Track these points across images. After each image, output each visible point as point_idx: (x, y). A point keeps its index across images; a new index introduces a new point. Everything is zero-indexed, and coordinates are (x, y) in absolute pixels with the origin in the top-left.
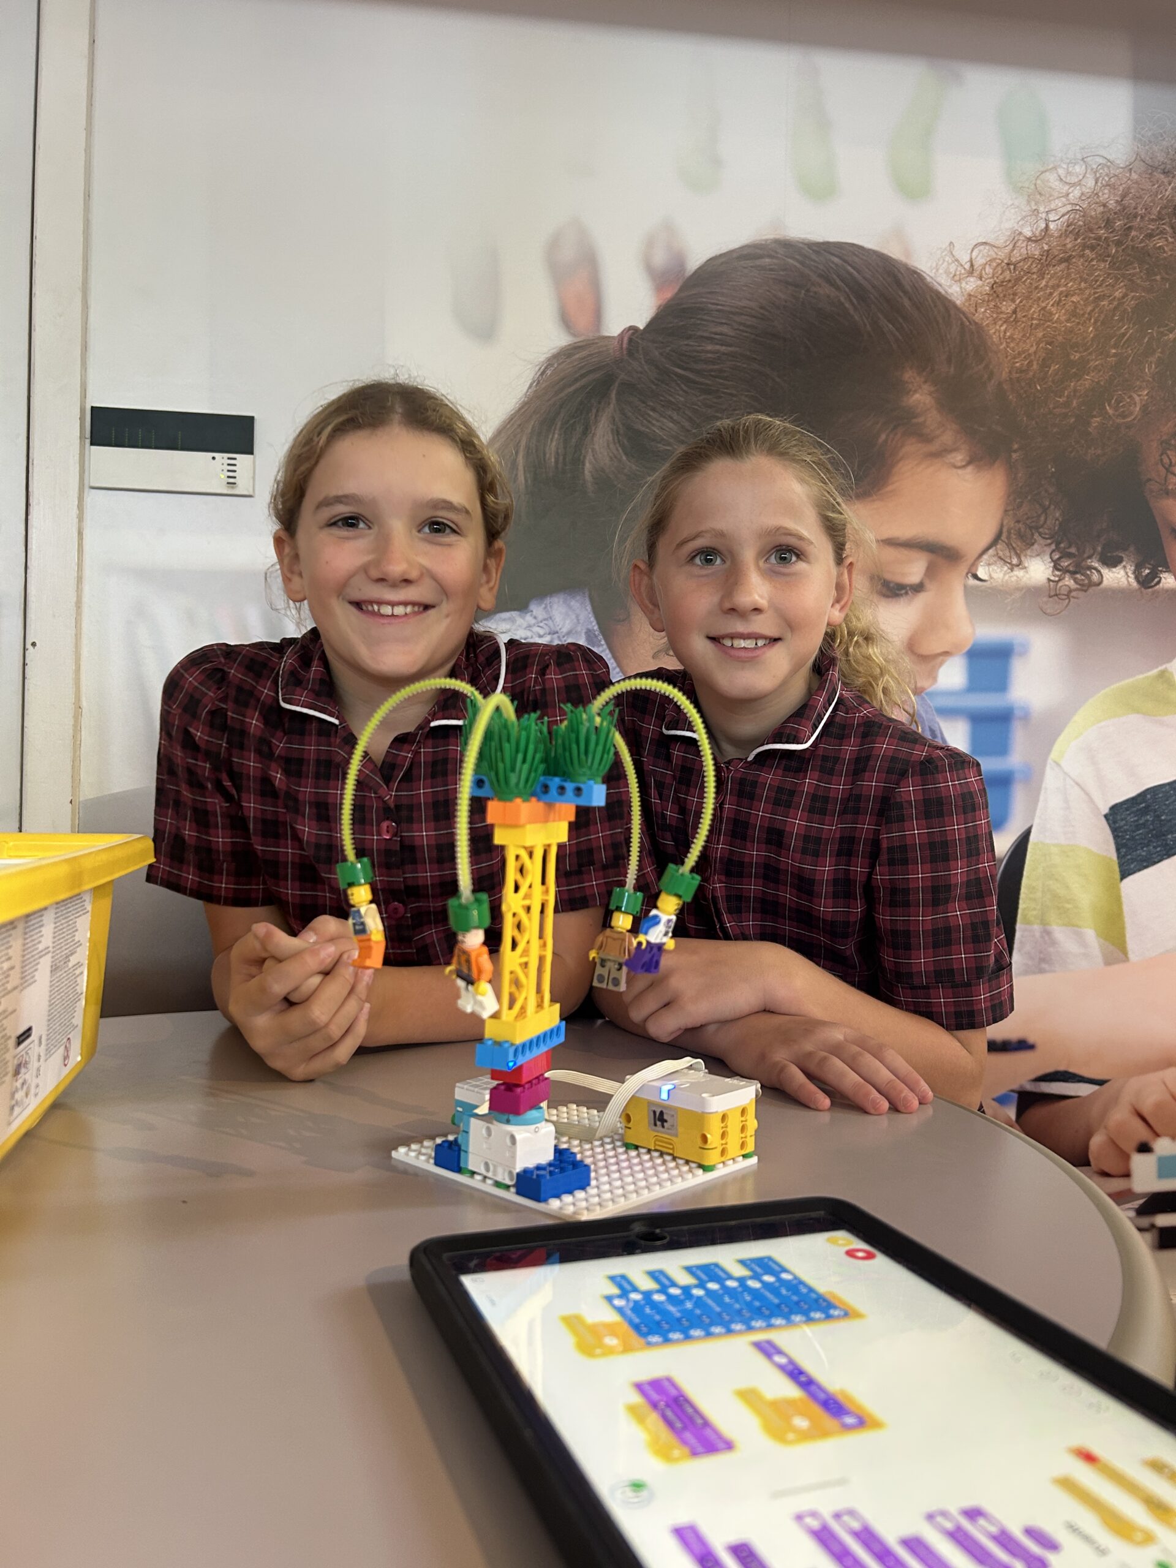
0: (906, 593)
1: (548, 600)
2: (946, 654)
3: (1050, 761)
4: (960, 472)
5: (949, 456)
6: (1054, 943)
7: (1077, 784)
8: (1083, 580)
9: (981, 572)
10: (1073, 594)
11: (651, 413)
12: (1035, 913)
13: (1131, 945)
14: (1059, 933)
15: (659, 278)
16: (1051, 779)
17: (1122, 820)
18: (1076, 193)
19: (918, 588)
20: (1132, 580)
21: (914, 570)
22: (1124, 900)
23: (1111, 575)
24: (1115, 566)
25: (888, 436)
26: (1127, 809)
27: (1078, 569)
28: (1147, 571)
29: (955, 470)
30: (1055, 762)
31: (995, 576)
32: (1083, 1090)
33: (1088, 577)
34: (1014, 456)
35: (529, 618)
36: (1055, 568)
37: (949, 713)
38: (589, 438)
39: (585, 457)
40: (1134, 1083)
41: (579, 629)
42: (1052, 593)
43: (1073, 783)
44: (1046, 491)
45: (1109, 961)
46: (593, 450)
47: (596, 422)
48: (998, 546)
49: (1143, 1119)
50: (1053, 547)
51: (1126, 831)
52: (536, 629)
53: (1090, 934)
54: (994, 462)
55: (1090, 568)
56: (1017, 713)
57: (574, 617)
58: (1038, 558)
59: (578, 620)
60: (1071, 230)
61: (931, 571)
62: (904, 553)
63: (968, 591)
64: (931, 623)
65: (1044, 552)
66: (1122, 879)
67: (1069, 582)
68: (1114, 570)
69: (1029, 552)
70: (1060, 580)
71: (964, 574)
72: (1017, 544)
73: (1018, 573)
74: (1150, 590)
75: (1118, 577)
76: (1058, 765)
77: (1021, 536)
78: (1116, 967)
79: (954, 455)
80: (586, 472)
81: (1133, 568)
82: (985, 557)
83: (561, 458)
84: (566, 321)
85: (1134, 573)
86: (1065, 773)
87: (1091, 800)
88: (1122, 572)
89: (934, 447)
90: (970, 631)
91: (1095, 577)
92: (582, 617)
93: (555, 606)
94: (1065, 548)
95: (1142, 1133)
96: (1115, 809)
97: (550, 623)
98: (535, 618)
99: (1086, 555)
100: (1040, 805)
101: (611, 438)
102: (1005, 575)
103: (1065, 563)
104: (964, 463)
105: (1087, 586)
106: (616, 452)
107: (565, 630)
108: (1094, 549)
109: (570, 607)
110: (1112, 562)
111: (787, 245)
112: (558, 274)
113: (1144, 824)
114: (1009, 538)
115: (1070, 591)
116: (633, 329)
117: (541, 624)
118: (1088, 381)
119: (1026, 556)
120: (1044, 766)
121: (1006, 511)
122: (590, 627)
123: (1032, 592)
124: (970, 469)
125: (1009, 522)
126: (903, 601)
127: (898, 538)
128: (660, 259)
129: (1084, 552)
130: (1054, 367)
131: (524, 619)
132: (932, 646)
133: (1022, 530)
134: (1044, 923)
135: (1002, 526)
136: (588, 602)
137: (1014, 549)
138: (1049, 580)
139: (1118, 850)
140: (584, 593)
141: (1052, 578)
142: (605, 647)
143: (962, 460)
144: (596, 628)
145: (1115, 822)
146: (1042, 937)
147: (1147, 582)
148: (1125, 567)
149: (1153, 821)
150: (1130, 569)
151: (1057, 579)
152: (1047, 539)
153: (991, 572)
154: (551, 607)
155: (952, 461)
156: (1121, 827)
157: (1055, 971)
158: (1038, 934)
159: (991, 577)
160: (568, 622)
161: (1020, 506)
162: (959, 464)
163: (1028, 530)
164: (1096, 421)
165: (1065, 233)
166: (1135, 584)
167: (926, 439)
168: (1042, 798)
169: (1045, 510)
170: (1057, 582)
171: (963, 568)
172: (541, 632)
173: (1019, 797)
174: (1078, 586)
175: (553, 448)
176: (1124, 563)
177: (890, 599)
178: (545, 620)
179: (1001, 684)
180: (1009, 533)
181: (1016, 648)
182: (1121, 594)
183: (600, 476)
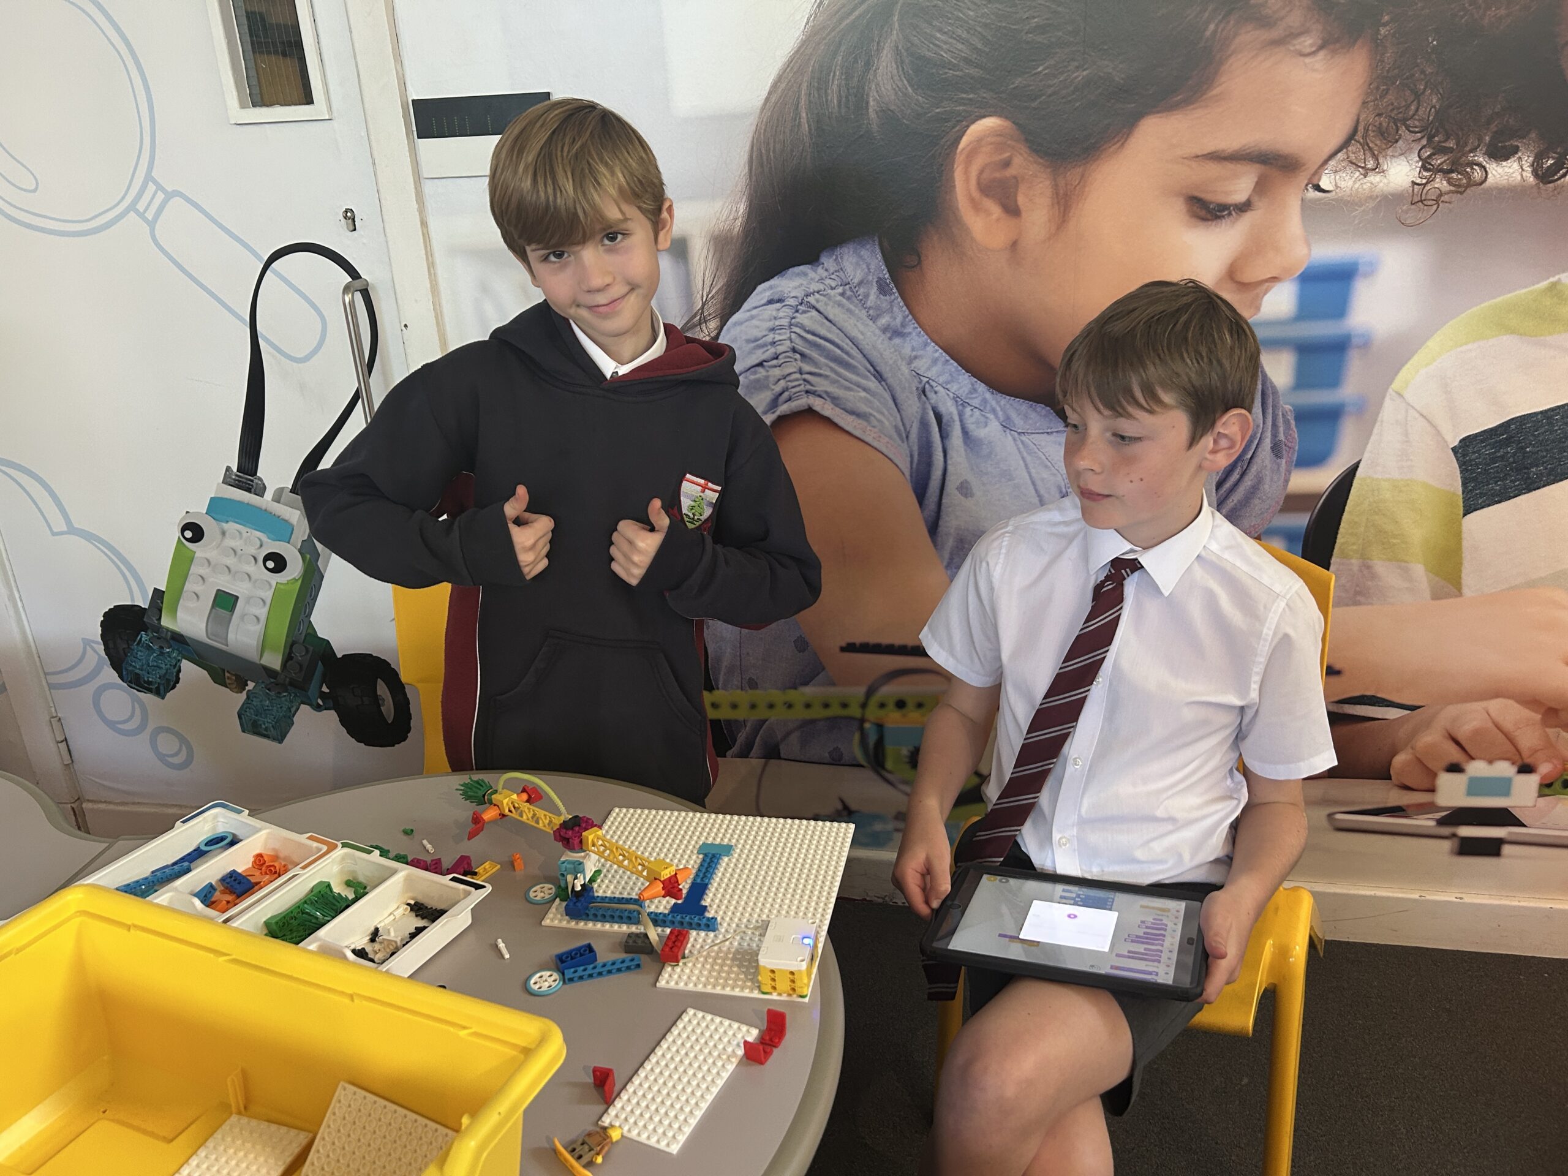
0: (1230, 214)
1: (838, 251)
2: (1274, 279)
3: (1390, 390)
4: (1308, 60)
5: (1295, 42)
6: (1374, 576)
7: (1422, 415)
8: (1460, 179)
9: (1325, 183)
10: (1445, 198)
11: (938, 35)
12: (1355, 547)
13: (1469, 579)
14: (1380, 567)
16: (1389, 410)
17: (1474, 453)
19: (1244, 207)
20: (1528, 175)
21: (1239, 187)
22: (1464, 536)
23: (1500, 170)
24: (1506, 159)
25: (1217, 26)
26: (1482, 441)
27: (1457, 166)
28: (1551, 162)
29: (1302, 58)
30: (1396, 392)
31: (1342, 184)
32: (1393, 714)
33: (1468, 176)
34: (1383, 31)
35: (820, 270)
36: (1424, 168)
37: (1277, 345)
38: (871, 72)
39: (868, 95)
40: (1452, 710)
41: (870, 278)
42: (1416, 199)
43: (1417, 415)
44: (1423, 72)
45: (1436, 596)
46: (877, 85)
47: (879, 50)
48: (1350, 148)
49: (1457, 743)
50: (1424, 142)
51: (1477, 465)
52: (828, 281)
53: (1419, 570)
54: (1355, 41)
55: (1472, 164)
56: (1355, 341)
57: (864, 266)
58: (1402, 157)
59: (869, 269)
61: (1262, 187)
62: (1230, 166)
63: (1306, 206)
64: (1257, 246)
65: (1410, 150)
66: (1465, 515)
67: (1441, 183)
68: (1504, 163)
69: (1389, 152)
70: (1427, 183)
71: (1304, 185)
72: (1375, 142)
73: (1374, 178)
74: (1551, 185)
76: (1400, 395)
77: (1382, 133)
78: (1444, 602)
79: (1302, 39)
80: (871, 110)
81: (1531, 159)
82: (1332, 163)
83: (844, 99)
85: (1532, 165)
86: (1409, 404)
87: (1439, 433)
88: (1516, 166)
89: (1275, 33)
90: (1305, 251)
91: (1478, 174)
92: (872, 267)
93: (846, 257)
94: (1440, 142)
95: (1455, 755)
96: (1467, 442)
97: (841, 274)
98: (826, 270)
99: (1467, 149)
100: (1373, 438)
101: (895, 71)
102: (1355, 182)
103: (1438, 161)
104: (1313, 49)
105: (1465, 186)
106: (900, 84)
107: (856, 281)
108: (1480, 139)
109: (861, 257)
110: (1500, 154)
113: (1502, 457)
114: (1365, 137)
115: (1441, 195)
117: (833, 277)
119: (1385, 157)
120: (1383, 398)
121: (1365, 103)
122: (881, 276)
123: (1390, 201)
124: (1321, 54)
125: (1368, 117)
126: (1225, 224)
127: (1223, 151)
129: (1466, 144)
131: (815, 271)
132: (1255, 273)
133: (1385, 125)
134: (1364, 557)
135: (1358, 122)
136: (878, 250)
137: (1370, 149)
138: (1414, 183)
139: (1464, 484)
140: (874, 241)
141: (1418, 181)
142: (897, 294)
143: (1311, 45)
144: (887, 276)
145: (1464, 456)
146: (1361, 571)
147: (1548, 176)
148: (1520, 159)
149: (1514, 454)
150: (1527, 160)
151: (1424, 181)
152: (1416, 132)
153: (1338, 180)
154: (841, 258)
155: (1298, 47)
156: (1471, 460)
157: (1372, 604)
158: (1355, 569)
159: (1337, 186)
160: (859, 272)
161: (1382, 97)
162: (1308, 50)
163: (1392, 124)
166: (1531, 179)
167: (1265, 22)
168: (1375, 431)
169: (1418, 96)
170: (1425, 185)
171: (1303, 178)
172: (833, 284)
173: (1348, 432)
174: (1452, 188)
175: (835, 87)
176: (1520, 154)
177: (1210, 223)
178: (838, 271)
179: (1340, 309)
180: (1366, 130)
181: (1361, 269)
182: (1510, 193)
183: (886, 113)
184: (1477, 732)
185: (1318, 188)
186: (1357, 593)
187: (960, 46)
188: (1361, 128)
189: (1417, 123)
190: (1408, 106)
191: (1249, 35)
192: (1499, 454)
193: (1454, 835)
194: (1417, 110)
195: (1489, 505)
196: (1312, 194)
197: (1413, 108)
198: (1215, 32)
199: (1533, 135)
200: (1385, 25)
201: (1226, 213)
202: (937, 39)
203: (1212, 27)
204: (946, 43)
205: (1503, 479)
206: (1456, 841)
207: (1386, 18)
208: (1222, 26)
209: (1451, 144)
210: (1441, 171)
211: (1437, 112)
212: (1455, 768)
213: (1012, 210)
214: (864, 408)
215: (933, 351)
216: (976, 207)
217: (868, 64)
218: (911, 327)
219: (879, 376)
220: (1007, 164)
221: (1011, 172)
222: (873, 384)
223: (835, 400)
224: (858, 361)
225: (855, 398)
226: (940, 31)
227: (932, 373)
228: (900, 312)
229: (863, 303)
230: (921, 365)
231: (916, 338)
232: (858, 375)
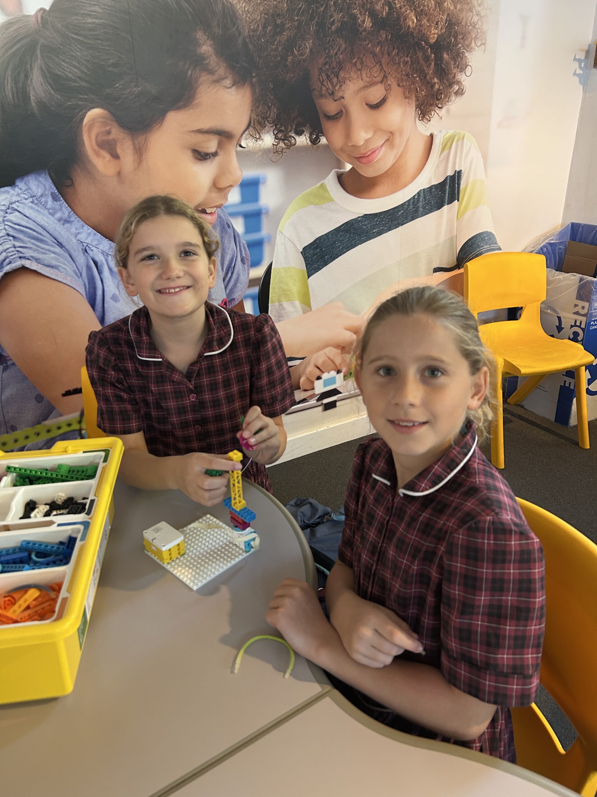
0: (210, 157)
1: (26, 179)
2: (231, 186)
3: (278, 231)
4: (229, 90)
5: (223, 82)
6: (284, 309)
7: (289, 240)
8: (288, 143)
9: (243, 143)
10: (284, 150)
11: (64, 64)
12: (276, 298)
13: (312, 304)
14: (286, 304)
16: (279, 240)
17: (308, 253)
19: (215, 154)
20: (308, 141)
21: (212, 145)
22: (309, 286)
23: (300, 139)
24: (301, 135)
25: (192, 71)
26: (309, 248)
27: (286, 138)
28: (315, 136)
29: (226, 89)
30: (280, 231)
31: (249, 145)
32: (297, 362)
33: (290, 142)
34: (254, 80)
35: (17, 189)
36: (276, 138)
37: (234, 215)
38: (29, 81)
39: (29, 93)
40: (315, 356)
41: (47, 193)
42: (275, 151)
43: (288, 240)
44: (270, 98)
45: (304, 313)
46: (34, 88)
47: (32, 69)
48: (250, 129)
49: (318, 368)
50: (274, 127)
51: (309, 258)
52: (23, 195)
53: (297, 303)
54: (245, 83)
55: (291, 137)
56: (263, 211)
57: (43, 187)
58: (268, 134)
59: (45, 188)
61: (220, 145)
62: (207, 136)
63: (238, 154)
64: (222, 172)
65: (270, 130)
66: (309, 277)
67: (282, 145)
68: (301, 137)
69: (263, 131)
70: (278, 144)
71: (236, 145)
72: (258, 127)
73: (260, 142)
74: (316, 145)
75: (302, 140)
76: (282, 233)
77: (259, 123)
78: (307, 314)
79: (225, 81)
80: (32, 101)
81: (309, 135)
82: (244, 135)
83: (15, 95)
85: (309, 138)
86: (285, 236)
87: (296, 246)
88: (304, 137)
89: (215, 77)
90: (240, 173)
91: (293, 141)
92: (47, 186)
93: (31, 182)
94: (279, 128)
95: (318, 373)
96: (304, 249)
97: (30, 191)
98: (21, 189)
99: (288, 131)
100: (275, 251)
101: (43, 81)
102: (253, 144)
103: (280, 135)
104: (231, 85)
105: (290, 146)
106: (47, 88)
107: (39, 194)
108: (292, 127)
109: (40, 181)
110: (300, 133)
113: (316, 253)
114: (254, 124)
115: (283, 149)
116: (43, 10)
117: (25, 193)
118: (285, 36)
119: (262, 133)
120: (276, 234)
121: (252, 110)
122: (53, 191)
123: (266, 151)
124: (234, 88)
125: (254, 116)
126: (209, 162)
127: (203, 129)
129: (288, 129)
130: (269, 28)
131: (14, 190)
132: (223, 184)
133: (260, 120)
134: (280, 301)
135: (251, 117)
136: (49, 178)
137: (257, 130)
138: (273, 144)
139: (306, 266)
140: (46, 173)
141: (275, 143)
142: (63, 201)
143: (229, 84)
144: (56, 191)
145: (305, 255)
146: (279, 307)
147: (314, 142)
148: (305, 135)
149: (320, 252)
150: (307, 135)
151: (277, 144)
152: (271, 123)
153: (247, 143)
154: (28, 182)
155: (225, 84)
156: (307, 256)
157: (284, 320)
158: (277, 307)
159: (247, 145)
160: (40, 190)
161: (258, 107)
162: (228, 86)
163: (262, 120)
164: (290, 58)
166: (310, 143)
167: (211, 72)
168: (276, 248)
169: (269, 108)
170: (277, 145)
171: (235, 142)
172: (26, 197)
173: (266, 249)
174: (286, 147)
175: (9, 87)
176: (305, 133)
177: (203, 161)
178: (27, 190)
179: (255, 198)
180: (254, 122)
181: (261, 180)
182: (303, 148)
183: (40, 103)
184: (324, 362)
185: (241, 146)
186: (280, 317)
187: (76, 70)
188: (252, 121)
189: (271, 119)
190: (267, 112)
191: (204, 78)
192: (315, 253)
193: (322, 404)
194: (270, 114)
195: (315, 273)
196: (239, 149)
197: (269, 113)
198: (191, 74)
199: (308, 126)
200: (254, 77)
201: (208, 157)
202: (63, 65)
203: (190, 72)
204: (68, 68)
205: (318, 262)
206: (323, 405)
207: (254, 75)
208: (194, 72)
209: (283, 128)
210: (281, 139)
211: (277, 115)
212: (319, 378)
213: (116, 156)
214: (54, 263)
215: (88, 229)
216: (98, 155)
217: (26, 77)
218: (74, 218)
219: (60, 245)
220: (109, 133)
221: (111, 137)
222: (58, 249)
223: (37, 260)
224: (47, 238)
225: (49, 258)
226: (64, 61)
227: (89, 240)
228: (66, 211)
229: (45, 206)
230: (82, 237)
231: (77, 223)
232: (48, 245)
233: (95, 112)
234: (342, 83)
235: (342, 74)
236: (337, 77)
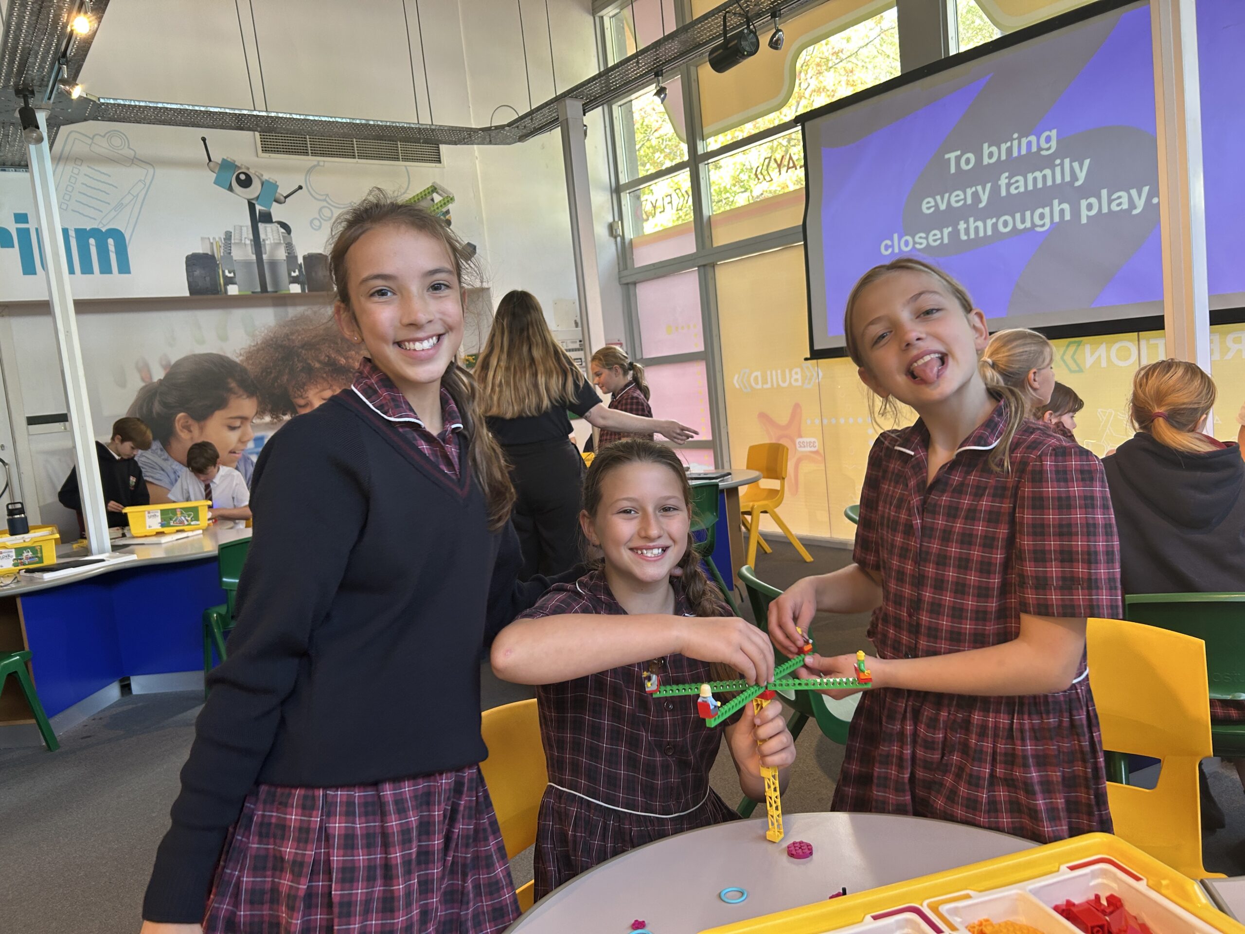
2: (249, 440)
8: (279, 419)
9: (254, 421)
15: (164, 367)
18: (263, 334)
19: (239, 427)
21: (238, 423)
23: (285, 417)
27: (277, 417)
29: (244, 400)
36: (271, 418)
37: (252, 453)
38: (153, 406)
39: (153, 410)
41: (158, 448)
42: (272, 423)
44: (267, 401)
46: (155, 408)
47: (155, 401)
50: (271, 413)
54: (253, 396)
55: (280, 416)
59: (157, 446)
60: (263, 343)
61: (242, 423)
62: (235, 420)
63: (251, 426)
64: (244, 434)
70: (273, 420)
71: (250, 422)
72: (262, 414)
77: (262, 412)
79: (243, 396)
80: (154, 412)
82: (254, 418)
84: (143, 380)
89: (238, 395)
90: (253, 434)
91: (281, 418)
94: (273, 413)
99: (279, 414)
101: (159, 405)
103: (274, 416)
105: (280, 421)
106: (160, 408)
107: (155, 449)
108: (280, 412)
109: (156, 444)
110: (285, 414)
111: (195, 355)
112: (139, 370)
115: (276, 422)
116: (160, 380)
118: (273, 375)
121: (258, 407)
122: (160, 447)
123: (267, 424)
124: (247, 399)
125: (259, 409)
126: (236, 430)
127: (233, 417)
128: (164, 363)
130: (264, 374)
132: (245, 439)
135: (257, 410)
136: (159, 442)
142: (165, 451)
144: (162, 447)
152: (268, 412)
153: (256, 421)
155: (243, 398)
160: (155, 447)
161: (261, 405)
162: (245, 398)
163: (264, 411)
164: (276, 384)
165: (261, 344)
167: (235, 393)
169: (267, 405)
174: (278, 421)
175: (145, 409)
176: (288, 414)
177: (233, 431)
180: (259, 412)
187: (173, 400)
189: (268, 410)
191: (232, 396)
197: (267, 407)
198: (225, 396)
201: (236, 428)
203: (225, 394)
204: (170, 399)
207: (258, 393)
211: (271, 408)
213: (190, 431)
214: (160, 478)
215: (176, 463)
216: (181, 431)
217: (152, 404)
218: (170, 458)
219: (163, 470)
220: (187, 422)
221: (188, 424)
222: (162, 472)
223: (152, 477)
224: (157, 467)
225: (157, 476)
226: (168, 397)
227: (177, 468)
228: (166, 455)
229: (157, 454)
230: (173, 467)
231: (171, 460)
232: (158, 470)
233: (181, 414)
234: (306, 391)
235: (306, 387)
236: (303, 388)
